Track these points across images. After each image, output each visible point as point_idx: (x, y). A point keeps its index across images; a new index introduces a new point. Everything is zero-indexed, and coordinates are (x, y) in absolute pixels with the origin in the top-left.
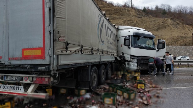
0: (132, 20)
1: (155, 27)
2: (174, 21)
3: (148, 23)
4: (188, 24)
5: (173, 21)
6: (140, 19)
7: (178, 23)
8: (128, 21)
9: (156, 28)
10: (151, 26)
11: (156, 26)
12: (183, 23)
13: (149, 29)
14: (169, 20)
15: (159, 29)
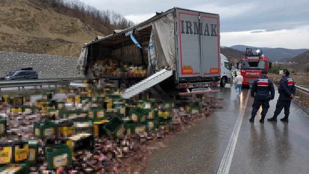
0: (26, 10)
1: (64, 30)
2: (85, 25)
3: (53, 21)
4: (100, 32)
5: (83, 24)
6: (38, 11)
7: (90, 29)
8: (21, 10)
9: (66, 31)
10: (58, 27)
11: (65, 28)
12: (96, 30)
13: (56, 31)
14: (79, 21)
15: (70, 33)
